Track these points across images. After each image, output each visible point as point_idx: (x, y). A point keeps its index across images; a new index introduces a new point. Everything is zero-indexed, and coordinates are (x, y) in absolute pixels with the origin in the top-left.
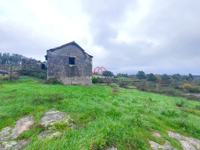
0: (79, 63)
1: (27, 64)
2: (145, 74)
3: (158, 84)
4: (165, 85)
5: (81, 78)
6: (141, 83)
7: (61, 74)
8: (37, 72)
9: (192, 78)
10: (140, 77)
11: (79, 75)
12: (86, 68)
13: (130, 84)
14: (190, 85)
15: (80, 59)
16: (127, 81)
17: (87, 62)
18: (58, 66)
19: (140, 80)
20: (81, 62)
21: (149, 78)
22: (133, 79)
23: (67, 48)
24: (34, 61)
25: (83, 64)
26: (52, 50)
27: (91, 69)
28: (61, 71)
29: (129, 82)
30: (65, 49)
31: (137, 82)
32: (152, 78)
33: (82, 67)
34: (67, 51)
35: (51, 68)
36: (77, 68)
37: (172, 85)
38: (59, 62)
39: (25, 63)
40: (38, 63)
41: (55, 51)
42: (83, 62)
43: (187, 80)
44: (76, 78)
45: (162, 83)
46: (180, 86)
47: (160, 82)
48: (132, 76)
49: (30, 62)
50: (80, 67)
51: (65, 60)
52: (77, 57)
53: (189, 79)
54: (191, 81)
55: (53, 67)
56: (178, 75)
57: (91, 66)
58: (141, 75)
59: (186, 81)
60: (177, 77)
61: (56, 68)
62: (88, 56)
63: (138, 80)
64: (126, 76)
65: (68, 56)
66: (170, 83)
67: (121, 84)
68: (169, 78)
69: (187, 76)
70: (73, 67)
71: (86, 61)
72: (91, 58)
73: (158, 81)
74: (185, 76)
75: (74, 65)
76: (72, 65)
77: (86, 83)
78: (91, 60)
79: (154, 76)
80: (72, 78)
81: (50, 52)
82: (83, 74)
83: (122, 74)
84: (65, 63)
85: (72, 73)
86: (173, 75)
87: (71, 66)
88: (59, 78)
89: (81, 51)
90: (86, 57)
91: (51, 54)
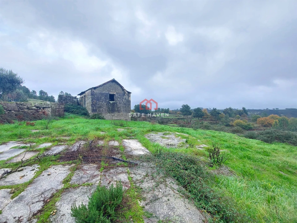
0: (118, 99)
1: (64, 100)
2: (191, 109)
3: (206, 121)
4: (215, 122)
5: (120, 114)
6: (186, 120)
7: (103, 110)
8: (76, 108)
9: (246, 113)
10: (184, 113)
11: (119, 111)
12: (125, 104)
13: (171, 122)
14: (242, 121)
15: (120, 95)
16: (168, 119)
17: (125, 99)
18: (100, 103)
19: (185, 117)
20: (120, 99)
21: (196, 114)
22: (177, 115)
23: (108, 85)
24: (71, 98)
25: (122, 101)
26: (95, 88)
27: (130, 105)
28: (103, 108)
29: (171, 119)
30: (106, 86)
31: (182, 119)
32: (199, 113)
33: (121, 103)
34: (107, 88)
35: (94, 105)
36: (117, 104)
37: (222, 122)
38: (101, 99)
39: (62, 100)
40: (75, 100)
41: (97, 89)
42: (123, 98)
43: (241, 116)
44: (116, 114)
45: (211, 120)
46: (231, 123)
47: (209, 118)
48: (175, 112)
49: (66, 99)
50: (119, 103)
51: (106, 97)
52: (117, 93)
53: (242, 114)
54: (244, 116)
55: (96, 103)
56: (230, 109)
57: (129, 102)
58: (186, 110)
59: (239, 117)
60: (229, 112)
61: (99, 105)
62: (127, 93)
63: (182, 117)
64: (167, 111)
65: (108, 93)
66: (220, 119)
67: (161, 121)
68: (219, 113)
69: (240, 111)
70: (113, 103)
71: (125, 97)
72: (130, 94)
73: (207, 118)
74: (238, 110)
75: (114, 102)
76: (113, 102)
77: (125, 119)
78: (129, 96)
79: (201, 112)
80: (113, 114)
81: (93, 90)
82: (122, 110)
83: (162, 109)
84: (106, 100)
85: (113, 109)
86: (225, 110)
87: (111, 102)
88: (101, 114)
89: (120, 88)
90: (124, 93)
91: (94, 92)
